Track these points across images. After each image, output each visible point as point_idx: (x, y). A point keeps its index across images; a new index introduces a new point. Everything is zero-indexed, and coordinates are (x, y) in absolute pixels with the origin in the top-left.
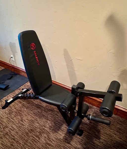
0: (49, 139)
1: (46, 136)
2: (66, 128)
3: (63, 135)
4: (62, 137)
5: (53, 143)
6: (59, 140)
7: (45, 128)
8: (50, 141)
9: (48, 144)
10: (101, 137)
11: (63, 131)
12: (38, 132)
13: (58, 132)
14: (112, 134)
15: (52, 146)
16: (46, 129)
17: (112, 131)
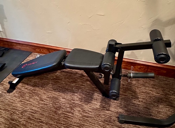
0: (84, 111)
1: (79, 109)
2: (99, 96)
3: (99, 104)
4: (98, 107)
5: (92, 114)
6: (97, 109)
8: (87, 113)
10: (139, 97)
11: (97, 100)
12: (69, 108)
13: (91, 102)
14: (148, 91)
15: (91, 117)
16: (76, 102)
17: (147, 88)
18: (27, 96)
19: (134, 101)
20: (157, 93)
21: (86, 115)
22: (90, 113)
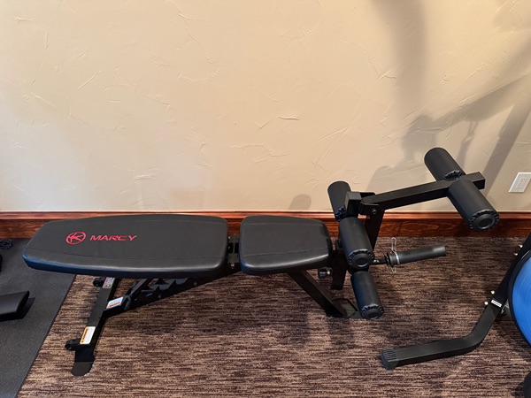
0: (301, 366)
1: (289, 364)
2: (320, 318)
3: (328, 338)
4: (328, 345)
5: (321, 368)
6: (327, 352)
7: (269, 349)
8: (309, 367)
9: (309, 377)
10: (404, 297)
11: (319, 329)
12: (263, 368)
13: (308, 338)
14: (416, 279)
15: (323, 376)
16: (273, 349)
17: (412, 273)
18: (139, 370)
19: (397, 309)
20: (435, 279)
21: (311, 373)
22: (318, 367)
